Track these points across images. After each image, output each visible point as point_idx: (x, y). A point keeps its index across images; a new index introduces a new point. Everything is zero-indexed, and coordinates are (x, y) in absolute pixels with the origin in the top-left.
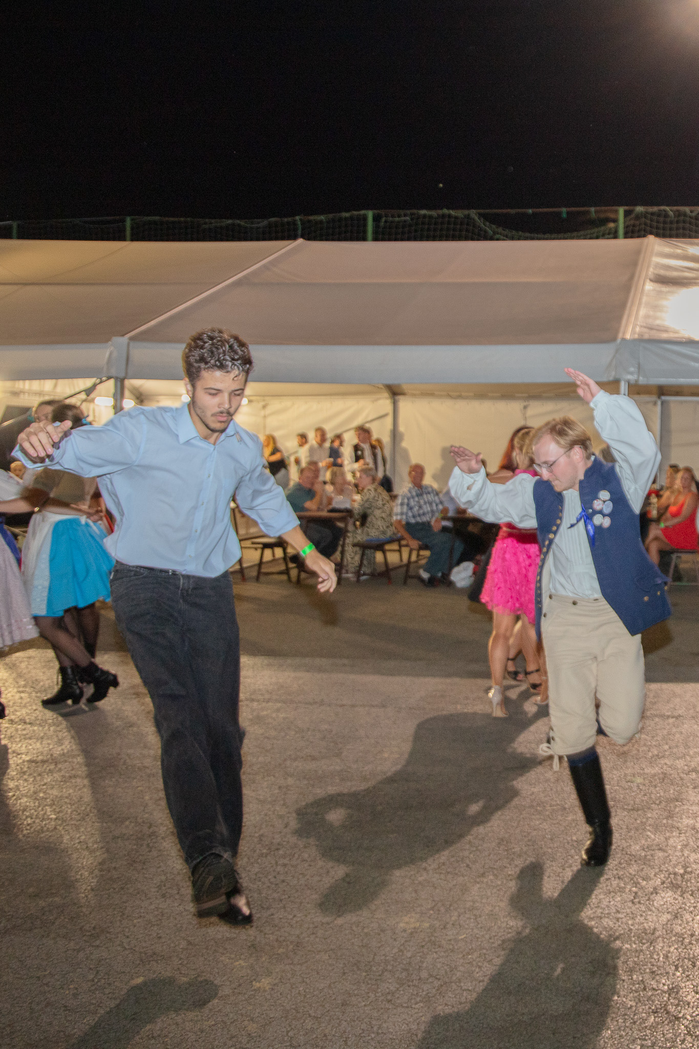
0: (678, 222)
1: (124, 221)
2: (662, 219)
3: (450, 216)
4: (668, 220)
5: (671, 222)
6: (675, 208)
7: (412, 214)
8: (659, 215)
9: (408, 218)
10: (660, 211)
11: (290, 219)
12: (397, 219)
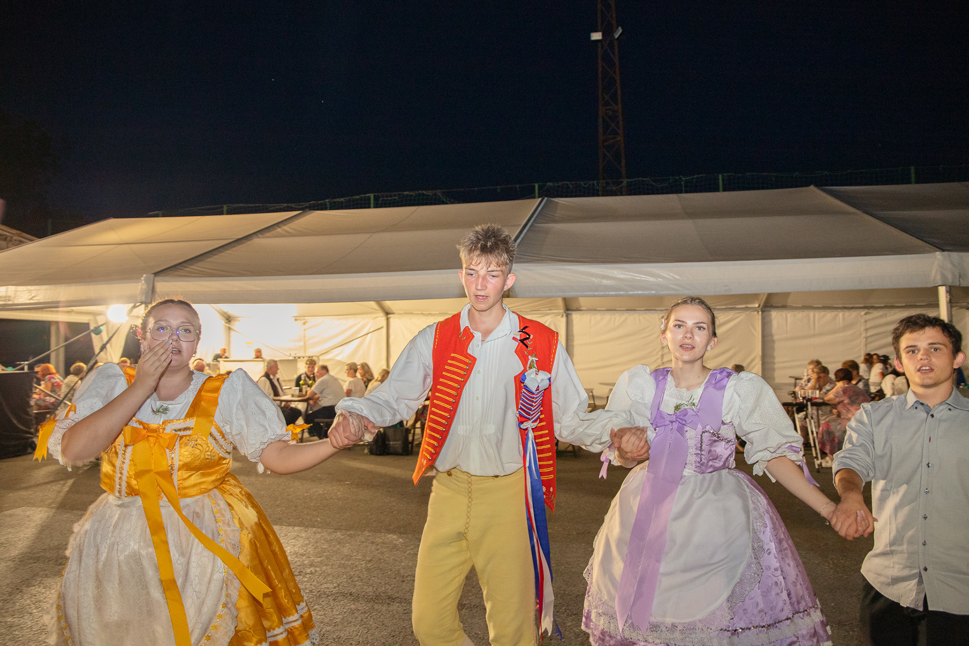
0: (575, 192)
1: (222, 207)
2: (564, 190)
3: (423, 194)
4: (569, 190)
5: (571, 192)
7: (399, 195)
8: (562, 188)
9: (396, 198)
10: (563, 184)
11: (322, 202)
12: (390, 198)
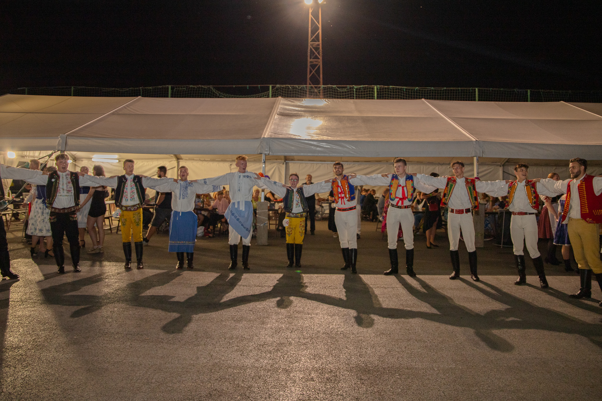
0: (293, 91)
1: (71, 88)
2: (287, 90)
3: (202, 88)
4: (289, 90)
5: (291, 91)
6: (292, 86)
7: (187, 87)
8: (285, 88)
9: (185, 89)
10: (286, 86)
11: (138, 88)
12: (181, 89)
